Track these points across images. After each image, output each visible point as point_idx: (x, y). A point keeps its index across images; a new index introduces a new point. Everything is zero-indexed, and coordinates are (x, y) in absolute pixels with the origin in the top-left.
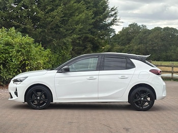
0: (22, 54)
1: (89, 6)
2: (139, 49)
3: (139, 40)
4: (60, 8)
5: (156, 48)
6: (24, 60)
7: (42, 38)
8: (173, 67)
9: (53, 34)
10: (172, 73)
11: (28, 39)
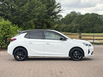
0: (5, 31)
1: (45, 2)
2: (77, 26)
3: (76, 21)
4: (27, 4)
5: (87, 25)
6: (6, 34)
7: (17, 21)
8: (94, 37)
9: (24, 19)
10: (93, 40)
11: (8, 22)
